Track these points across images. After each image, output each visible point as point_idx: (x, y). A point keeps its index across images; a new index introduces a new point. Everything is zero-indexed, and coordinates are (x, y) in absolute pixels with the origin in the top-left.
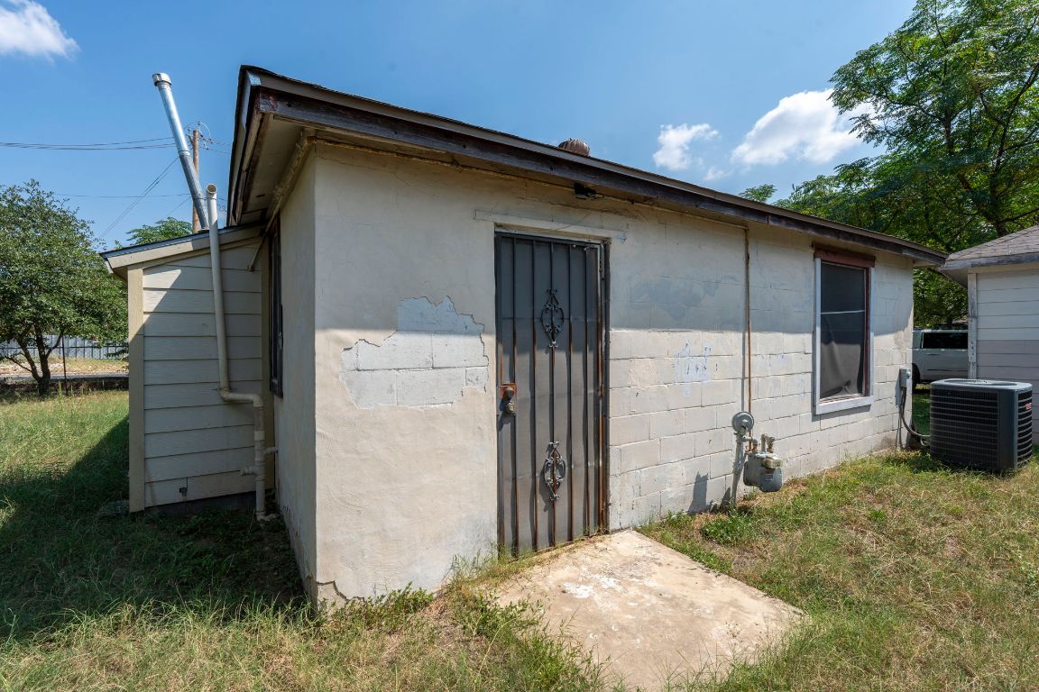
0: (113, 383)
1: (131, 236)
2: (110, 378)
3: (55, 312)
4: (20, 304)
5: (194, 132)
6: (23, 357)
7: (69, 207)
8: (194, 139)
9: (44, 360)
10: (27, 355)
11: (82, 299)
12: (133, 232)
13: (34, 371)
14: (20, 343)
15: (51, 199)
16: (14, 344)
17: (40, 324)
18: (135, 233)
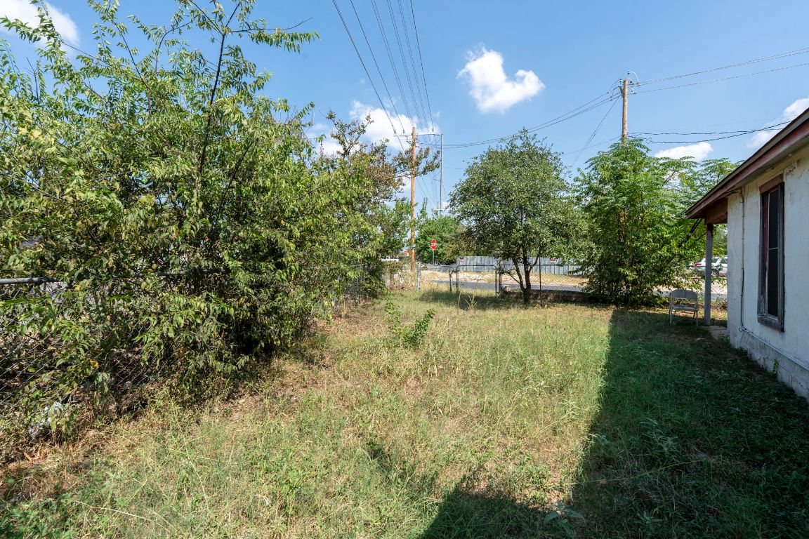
0: (571, 297)
1: (588, 164)
2: (568, 292)
3: (536, 233)
4: (515, 228)
5: (624, 82)
6: (514, 271)
7: (546, 145)
8: (624, 88)
9: (527, 274)
10: (518, 271)
11: (554, 221)
12: (590, 160)
13: (521, 283)
14: (514, 261)
15: (535, 140)
16: (511, 262)
17: (526, 244)
18: (591, 162)
